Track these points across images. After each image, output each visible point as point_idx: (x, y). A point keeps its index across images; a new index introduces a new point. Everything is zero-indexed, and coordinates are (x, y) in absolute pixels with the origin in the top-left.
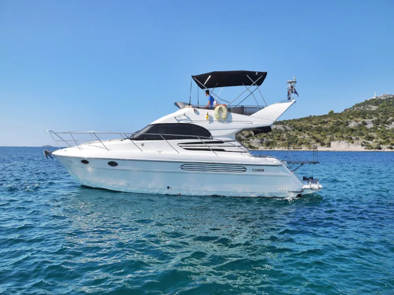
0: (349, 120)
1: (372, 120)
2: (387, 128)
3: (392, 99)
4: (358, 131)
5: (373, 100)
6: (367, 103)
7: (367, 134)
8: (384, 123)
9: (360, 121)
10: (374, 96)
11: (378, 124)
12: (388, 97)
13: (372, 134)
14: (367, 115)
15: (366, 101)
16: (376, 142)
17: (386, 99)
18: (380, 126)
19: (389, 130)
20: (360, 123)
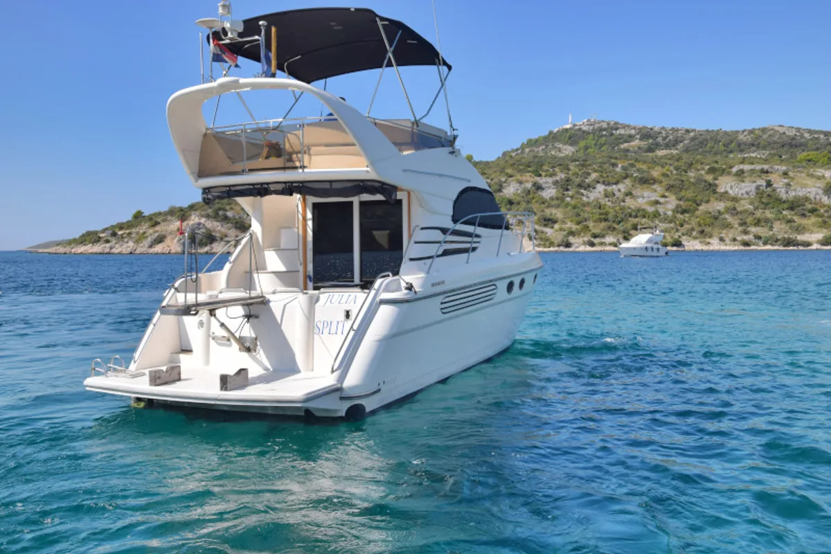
0: (503, 179)
1: (555, 178)
2: (585, 199)
3: (605, 130)
4: (524, 205)
5: (567, 130)
6: (553, 138)
7: (543, 211)
8: (580, 186)
9: (527, 181)
10: (568, 124)
11: (567, 190)
12: (597, 126)
13: (554, 211)
14: (545, 168)
15: (551, 133)
16: (561, 229)
17: (593, 130)
18: (570, 193)
19: (589, 203)
20: (529, 185)
